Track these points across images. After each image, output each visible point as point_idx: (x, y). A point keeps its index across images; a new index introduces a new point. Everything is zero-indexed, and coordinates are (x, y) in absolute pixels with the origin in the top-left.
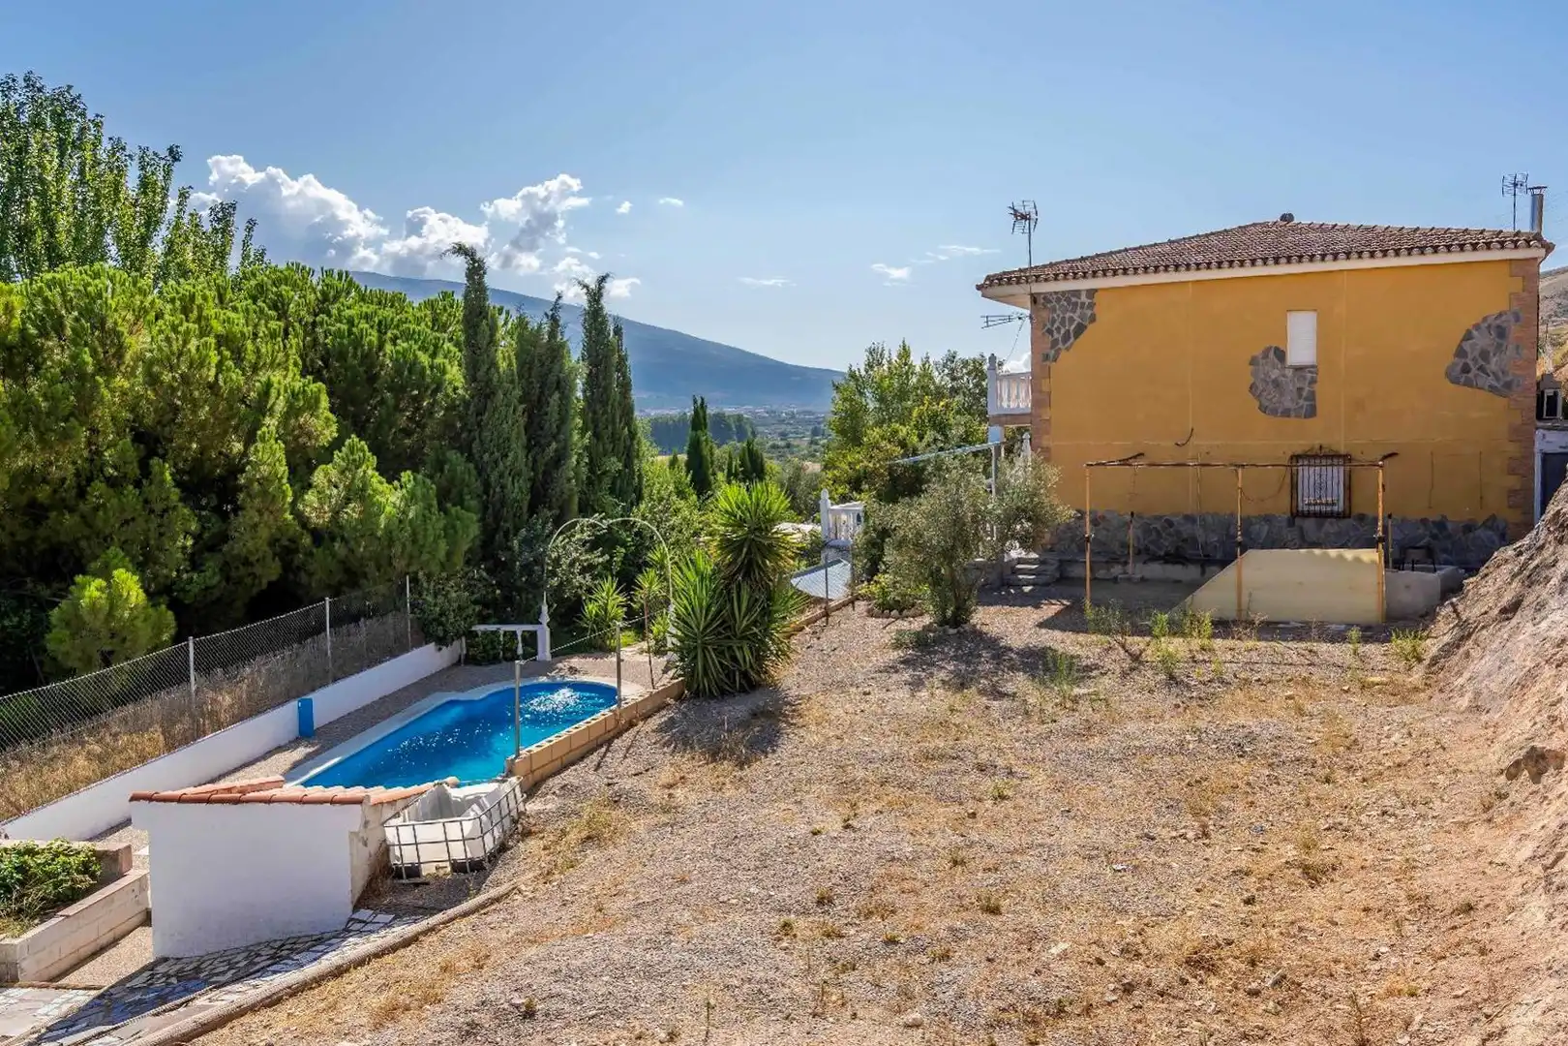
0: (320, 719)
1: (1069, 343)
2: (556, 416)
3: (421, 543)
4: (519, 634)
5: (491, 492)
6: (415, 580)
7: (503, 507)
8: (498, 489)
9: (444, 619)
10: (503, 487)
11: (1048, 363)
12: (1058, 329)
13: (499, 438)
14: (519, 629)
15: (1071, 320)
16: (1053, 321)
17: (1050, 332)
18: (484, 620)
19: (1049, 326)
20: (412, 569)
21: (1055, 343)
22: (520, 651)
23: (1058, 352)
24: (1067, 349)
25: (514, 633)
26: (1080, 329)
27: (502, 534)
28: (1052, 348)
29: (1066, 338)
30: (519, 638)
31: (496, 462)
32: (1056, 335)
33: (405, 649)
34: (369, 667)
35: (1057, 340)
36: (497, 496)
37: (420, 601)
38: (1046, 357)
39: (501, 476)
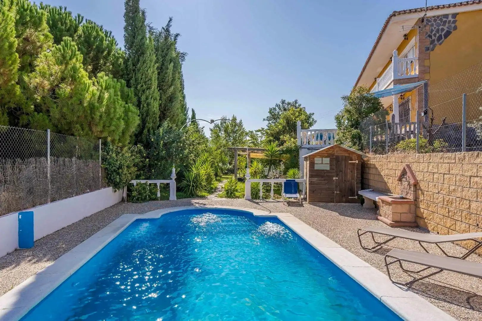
0: (38, 233)
1: (440, 42)
2: (171, 76)
3: (112, 115)
4: (158, 185)
5: (142, 106)
6: (105, 144)
7: (147, 116)
8: (145, 105)
9: (120, 170)
10: (148, 105)
11: (428, 52)
12: (435, 35)
13: (146, 78)
14: (159, 182)
15: (443, 30)
16: (432, 31)
17: (430, 36)
18: (138, 177)
19: (429, 33)
20: (105, 134)
21: (432, 42)
22: (159, 195)
23: (435, 46)
24: (440, 44)
25: (155, 185)
26: (448, 34)
27: (147, 130)
28: (431, 44)
29: (440, 38)
30: (159, 188)
31: (144, 91)
32: (433, 38)
33: (97, 188)
34: (77, 194)
35: (434, 41)
36: (145, 109)
37: (108, 157)
38: (428, 49)
39: (147, 99)
